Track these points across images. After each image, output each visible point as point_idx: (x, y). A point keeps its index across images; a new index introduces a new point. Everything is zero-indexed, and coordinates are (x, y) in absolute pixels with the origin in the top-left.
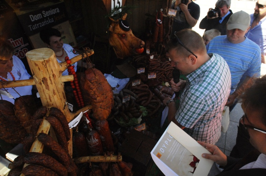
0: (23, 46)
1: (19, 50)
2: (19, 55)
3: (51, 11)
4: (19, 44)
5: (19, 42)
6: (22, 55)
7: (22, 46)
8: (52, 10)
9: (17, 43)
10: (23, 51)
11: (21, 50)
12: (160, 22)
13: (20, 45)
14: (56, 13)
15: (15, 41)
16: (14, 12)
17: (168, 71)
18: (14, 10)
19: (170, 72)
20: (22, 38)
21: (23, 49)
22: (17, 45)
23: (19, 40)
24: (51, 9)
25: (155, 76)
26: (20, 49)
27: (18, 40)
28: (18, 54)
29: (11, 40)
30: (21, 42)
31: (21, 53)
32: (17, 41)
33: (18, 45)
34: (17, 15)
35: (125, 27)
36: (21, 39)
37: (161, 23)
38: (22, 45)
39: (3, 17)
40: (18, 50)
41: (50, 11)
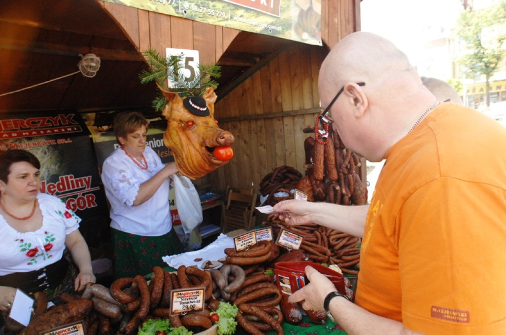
0: (88, 189)
1: (80, 195)
2: (76, 203)
3: (154, 141)
4: (82, 185)
5: (84, 182)
6: (82, 205)
7: (86, 189)
8: (156, 140)
9: (79, 183)
10: (86, 198)
11: (83, 196)
12: (324, 134)
13: (84, 187)
14: (161, 146)
15: (77, 179)
16: (90, 136)
17: (340, 240)
18: (90, 134)
19: (348, 241)
20: (91, 176)
21: (86, 196)
22: (78, 186)
23: (85, 179)
24: (154, 139)
25: (297, 244)
26: (82, 193)
27: (82, 178)
28: (76, 201)
29: (71, 177)
30: (87, 183)
31: (81, 200)
32: (81, 180)
33: (80, 187)
34: (94, 141)
35: (194, 107)
36: (89, 178)
37: (326, 136)
38: (88, 187)
39: (71, 141)
40: (77, 196)
41: (152, 142)
